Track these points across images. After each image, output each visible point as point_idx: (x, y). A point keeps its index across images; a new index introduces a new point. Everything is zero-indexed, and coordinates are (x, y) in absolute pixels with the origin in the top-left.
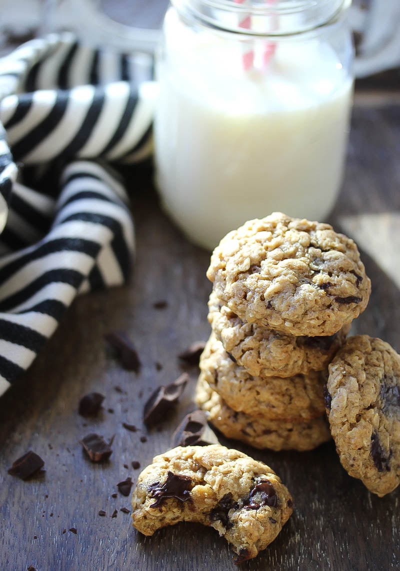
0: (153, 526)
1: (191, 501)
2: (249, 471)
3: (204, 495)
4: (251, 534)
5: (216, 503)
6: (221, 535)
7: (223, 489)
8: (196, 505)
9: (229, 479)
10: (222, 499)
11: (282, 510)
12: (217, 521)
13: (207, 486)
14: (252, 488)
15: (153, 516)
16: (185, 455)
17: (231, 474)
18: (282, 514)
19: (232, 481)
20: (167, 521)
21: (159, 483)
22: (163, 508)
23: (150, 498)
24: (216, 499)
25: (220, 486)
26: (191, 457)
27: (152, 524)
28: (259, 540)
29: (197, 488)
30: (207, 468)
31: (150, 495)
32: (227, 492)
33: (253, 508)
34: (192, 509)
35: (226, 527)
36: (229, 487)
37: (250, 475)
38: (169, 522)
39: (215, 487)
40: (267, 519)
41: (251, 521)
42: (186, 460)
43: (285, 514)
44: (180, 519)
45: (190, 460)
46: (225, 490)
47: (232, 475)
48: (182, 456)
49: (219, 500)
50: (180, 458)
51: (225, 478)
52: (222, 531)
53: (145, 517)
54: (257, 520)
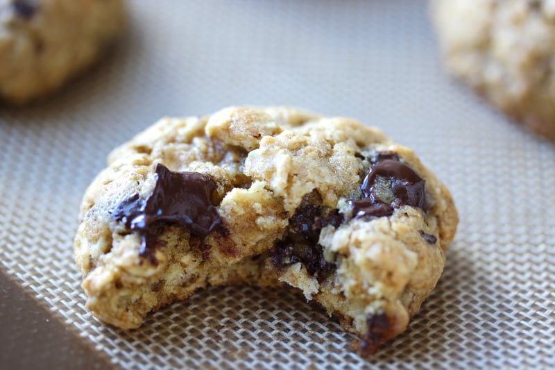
0: (139, 303)
1: (222, 230)
2: (344, 139)
3: (253, 210)
4: (390, 274)
5: (285, 223)
6: (309, 298)
7: (299, 183)
8: (237, 239)
9: (307, 159)
10: (299, 211)
11: (437, 217)
12: (293, 266)
13: (256, 186)
14: (362, 174)
15: (137, 276)
16: (183, 132)
17: (308, 147)
18: (439, 225)
19: (314, 163)
20: (170, 289)
21: (137, 197)
22: (159, 255)
23: (123, 234)
24: (283, 214)
25: (290, 179)
26: (200, 133)
27: (135, 297)
28: (408, 287)
29: (232, 198)
30: (247, 144)
31: (121, 227)
32: (309, 188)
33: (379, 214)
34: (229, 251)
35: (316, 275)
36: (310, 176)
37: (350, 146)
38: (175, 292)
39: (278, 183)
40: (415, 235)
41: (383, 242)
42: (189, 141)
43: (448, 224)
44: (199, 284)
45: (197, 141)
46: (303, 185)
47: (311, 151)
48: (177, 134)
49: (292, 214)
50: (173, 141)
51: (295, 159)
52: (308, 287)
53: (117, 284)
54: (397, 238)
